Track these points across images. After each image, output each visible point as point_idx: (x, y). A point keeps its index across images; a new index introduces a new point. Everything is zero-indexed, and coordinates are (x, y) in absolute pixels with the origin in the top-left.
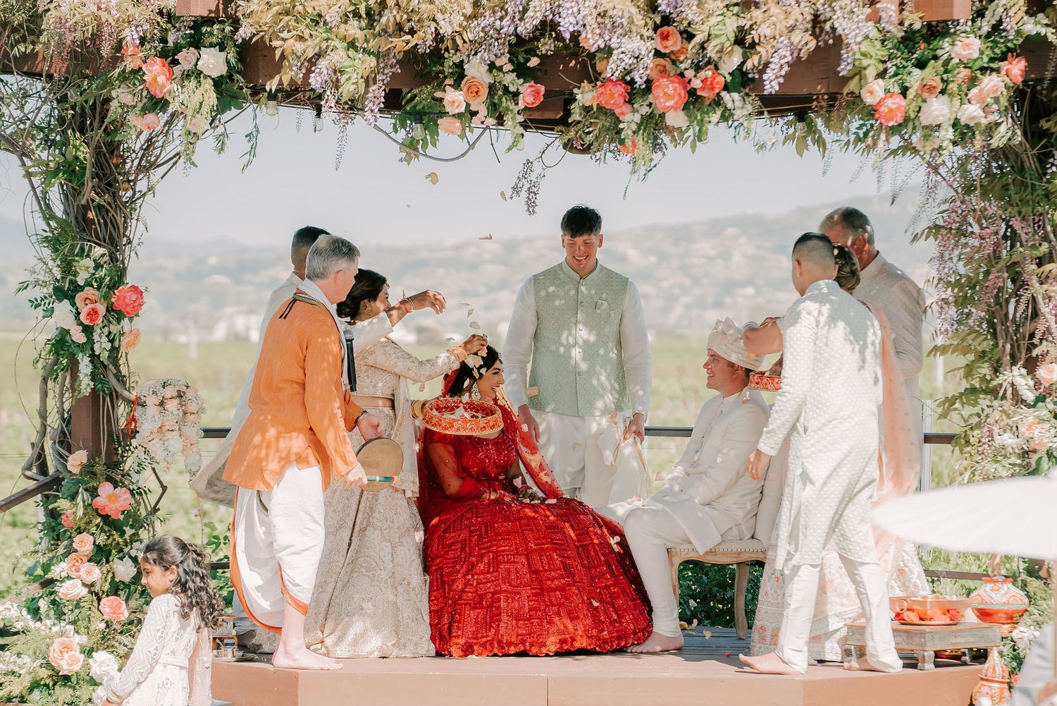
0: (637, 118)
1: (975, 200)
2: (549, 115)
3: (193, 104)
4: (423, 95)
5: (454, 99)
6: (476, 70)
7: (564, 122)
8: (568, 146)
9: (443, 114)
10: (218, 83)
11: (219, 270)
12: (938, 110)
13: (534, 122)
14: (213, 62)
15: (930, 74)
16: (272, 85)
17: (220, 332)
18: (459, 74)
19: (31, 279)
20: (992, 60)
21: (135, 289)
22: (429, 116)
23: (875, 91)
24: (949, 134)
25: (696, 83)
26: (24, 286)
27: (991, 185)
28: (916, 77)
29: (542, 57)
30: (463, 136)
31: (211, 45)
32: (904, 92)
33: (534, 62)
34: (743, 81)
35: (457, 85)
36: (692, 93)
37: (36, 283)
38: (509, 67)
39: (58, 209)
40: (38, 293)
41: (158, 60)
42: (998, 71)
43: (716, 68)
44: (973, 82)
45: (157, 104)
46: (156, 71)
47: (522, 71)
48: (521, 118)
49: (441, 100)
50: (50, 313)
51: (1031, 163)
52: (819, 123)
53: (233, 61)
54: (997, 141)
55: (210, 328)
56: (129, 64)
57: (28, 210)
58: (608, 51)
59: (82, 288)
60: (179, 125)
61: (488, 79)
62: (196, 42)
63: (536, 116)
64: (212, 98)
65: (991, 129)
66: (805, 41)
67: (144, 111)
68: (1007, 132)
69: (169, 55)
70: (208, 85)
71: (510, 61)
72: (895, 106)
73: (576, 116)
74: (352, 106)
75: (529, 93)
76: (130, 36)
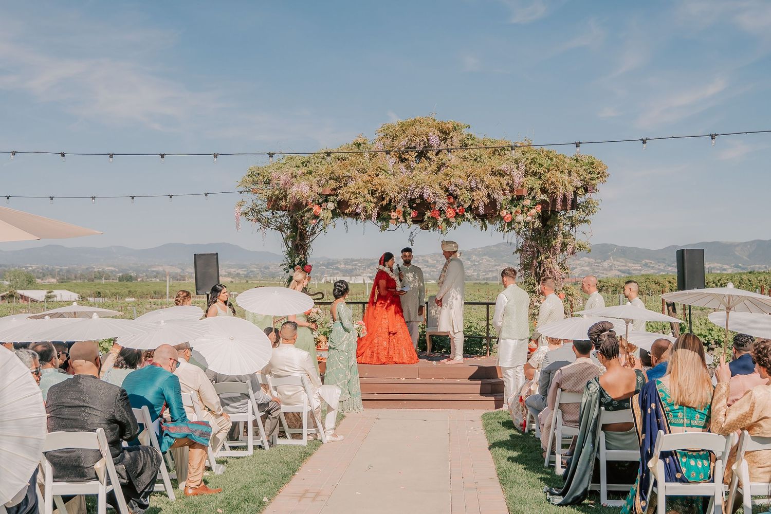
0: (442, 219)
1: (529, 243)
2: (418, 219)
3: (326, 217)
4: (385, 214)
5: (394, 215)
6: (400, 207)
7: (422, 221)
8: (422, 228)
9: (391, 219)
10: (332, 211)
11: (323, 265)
12: (520, 218)
13: (415, 221)
14: (331, 206)
15: (519, 209)
16: (347, 211)
17: (323, 281)
18: (395, 208)
19: (283, 263)
20: (533, 206)
21: (310, 265)
22: (387, 219)
23: (504, 213)
24: (523, 224)
25: (458, 211)
26: (282, 265)
27: (533, 238)
28: (514, 210)
29: (417, 204)
30: (396, 225)
31: (331, 201)
32: (511, 213)
33: (415, 205)
34: (470, 209)
35: (394, 211)
36: (457, 213)
37: (285, 264)
38: (408, 206)
39: (290, 245)
40: (285, 267)
41: (317, 206)
42: (534, 208)
43: (463, 207)
44: (528, 210)
45: (316, 217)
46: (316, 208)
47: (411, 207)
48: (411, 220)
49: (390, 215)
50: (288, 272)
51: (543, 232)
52: (487, 222)
53: (336, 205)
54: (536, 226)
55: (320, 280)
56: (309, 207)
57: (282, 245)
58: (435, 203)
59: (296, 265)
60: (321, 223)
61: (403, 210)
62: (326, 201)
63: (415, 219)
64: (331, 215)
65: (534, 222)
66: (487, 201)
67: (313, 219)
68: (538, 224)
69: (320, 204)
70: (330, 212)
71: (409, 205)
72: (508, 218)
73: (426, 219)
74: (369, 217)
75: (413, 213)
76: (310, 200)
